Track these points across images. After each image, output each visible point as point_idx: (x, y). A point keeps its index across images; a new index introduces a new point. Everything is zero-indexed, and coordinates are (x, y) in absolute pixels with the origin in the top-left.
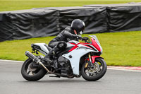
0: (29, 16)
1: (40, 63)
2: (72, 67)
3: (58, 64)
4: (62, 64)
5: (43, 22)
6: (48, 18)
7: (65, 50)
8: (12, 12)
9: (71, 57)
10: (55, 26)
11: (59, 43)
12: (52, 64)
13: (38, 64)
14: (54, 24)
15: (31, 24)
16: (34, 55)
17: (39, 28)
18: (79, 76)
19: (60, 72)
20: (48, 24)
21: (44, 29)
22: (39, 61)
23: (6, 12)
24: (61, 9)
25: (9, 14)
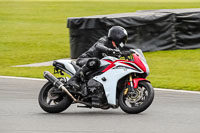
0: (132, 22)
1: (64, 88)
2: (107, 93)
3: (88, 90)
4: (92, 90)
5: (153, 30)
6: (159, 24)
7: (97, 69)
8: (109, 16)
9: (104, 80)
10: (170, 36)
11: (90, 61)
12: (79, 89)
13: (61, 89)
14: (168, 33)
15: (136, 33)
16: (56, 77)
17: (146, 39)
18: (116, 107)
19: (90, 100)
20: (160, 33)
21: (154, 40)
22: (62, 86)
23: (100, 17)
24: (177, 12)
25: (104, 19)
